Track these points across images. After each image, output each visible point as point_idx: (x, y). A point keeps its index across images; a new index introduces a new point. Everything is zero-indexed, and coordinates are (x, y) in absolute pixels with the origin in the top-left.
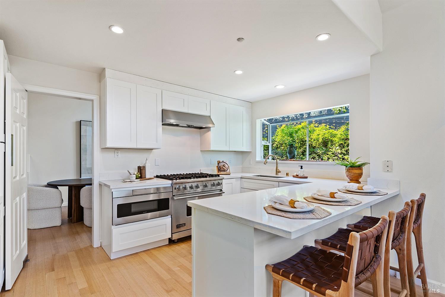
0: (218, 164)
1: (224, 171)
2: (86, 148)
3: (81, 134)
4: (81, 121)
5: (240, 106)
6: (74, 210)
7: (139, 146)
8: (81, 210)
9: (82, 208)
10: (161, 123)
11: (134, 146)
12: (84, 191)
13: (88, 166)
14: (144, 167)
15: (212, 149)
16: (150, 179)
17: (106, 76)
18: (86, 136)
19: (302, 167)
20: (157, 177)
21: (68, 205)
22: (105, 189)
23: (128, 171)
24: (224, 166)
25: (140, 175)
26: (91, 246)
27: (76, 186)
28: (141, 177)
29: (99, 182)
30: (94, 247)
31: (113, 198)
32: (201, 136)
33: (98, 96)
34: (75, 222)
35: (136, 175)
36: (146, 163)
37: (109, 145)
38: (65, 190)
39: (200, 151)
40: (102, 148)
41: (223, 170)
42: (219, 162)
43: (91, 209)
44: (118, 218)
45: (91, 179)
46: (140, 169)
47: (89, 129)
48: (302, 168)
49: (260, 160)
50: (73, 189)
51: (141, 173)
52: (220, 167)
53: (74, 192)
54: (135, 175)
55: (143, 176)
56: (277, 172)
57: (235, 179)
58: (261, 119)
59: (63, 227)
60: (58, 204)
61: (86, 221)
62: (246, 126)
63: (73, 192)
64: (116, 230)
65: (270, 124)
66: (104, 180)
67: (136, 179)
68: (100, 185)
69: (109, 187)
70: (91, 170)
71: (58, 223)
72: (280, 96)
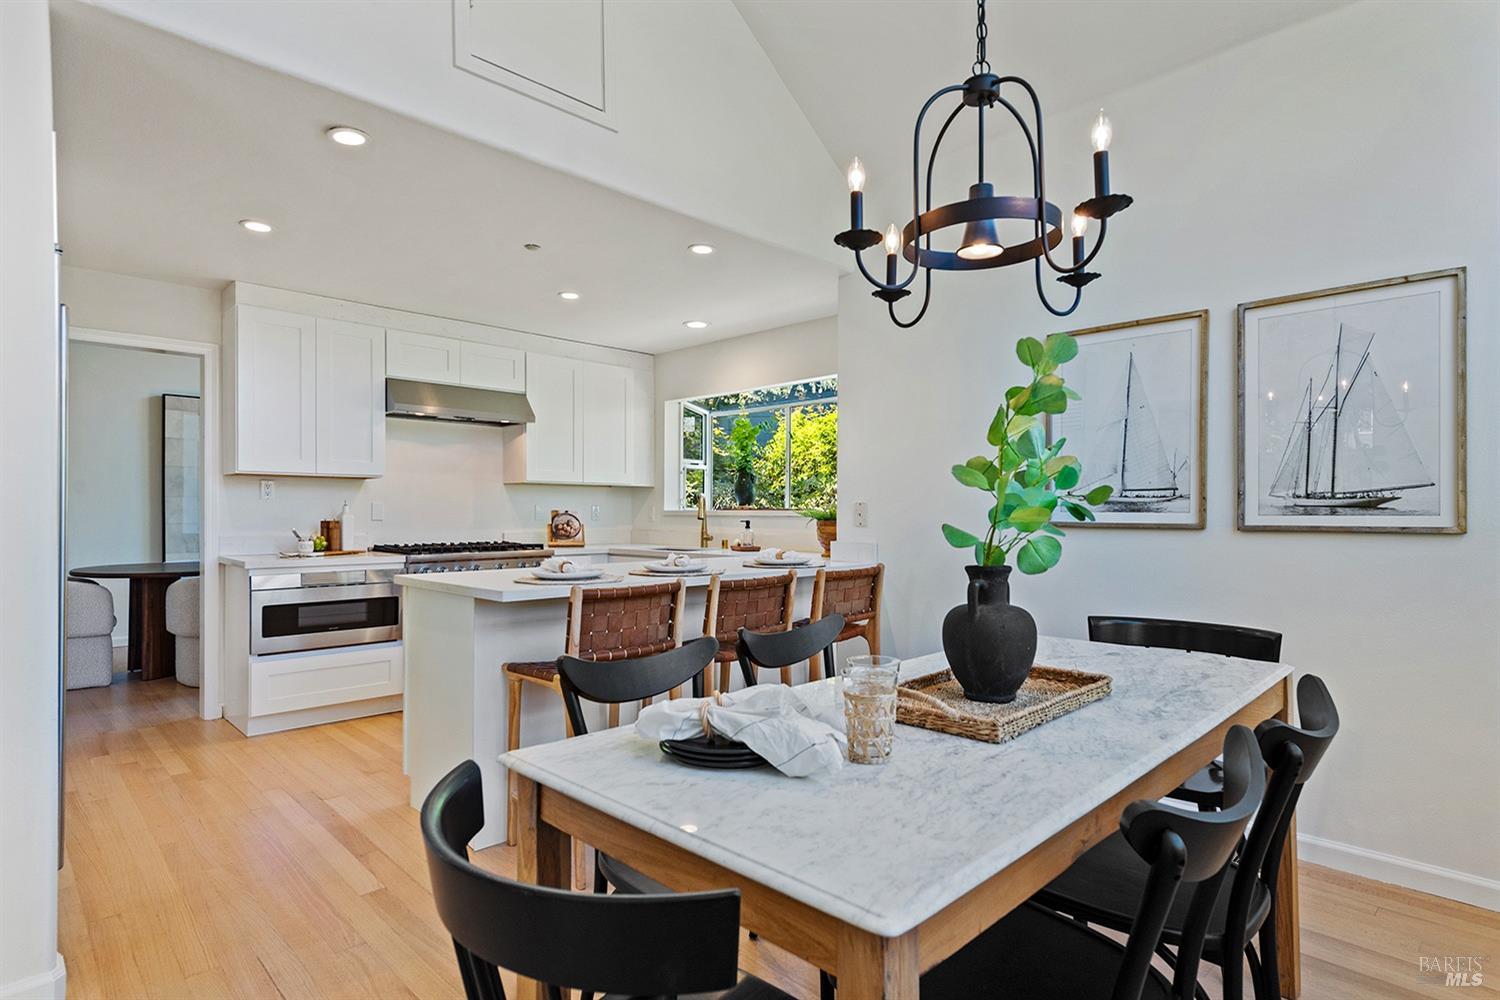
0: (553, 519)
1: (568, 537)
2: (181, 476)
3: (167, 435)
4: (164, 395)
5: (619, 365)
6: (148, 645)
7: (321, 472)
8: (168, 642)
9: (171, 639)
10: (384, 413)
11: (311, 472)
12: (175, 593)
13: (187, 530)
14: (338, 523)
15: (530, 478)
16: (355, 553)
17: (237, 300)
18: (180, 440)
19: (748, 523)
20: (377, 549)
21: (127, 644)
22: (234, 575)
23: (295, 532)
24: (568, 525)
25: (325, 543)
26: (198, 718)
27: (153, 579)
28: (328, 548)
29: (220, 558)
30: (203, 720)
31: (251, 591)
32: (505, 444)
33: (217, 346)
34: (151, 677)
35: (315, 542)
36: (342, 513)
37: (243, 467)
38: (121, 589)
39: (502, 485)
40: (227, 475)
41: (564, 535)
42: (555, 515)
43: (196, 637)
44: (264, 636)
45: (199, 563)
46: (328, 528)
47: (190, 418)
48: (748, 527)
49: (677, 509)
50: (146, 587)
51: (330, 537)
52: (557, 526)
53: (149, 595)
54: (312, 543)
55: (335, 545)
56: (703, 539)
57: (589, 557)
58: (680, 401)
59: (115, 688)
60: (102, 628)
61: (183, 672)
62: (636, 419)
63: (146, 596)
64: (259, 667)
65: (707, 412)
66: (230, 554)
67: (315, 551)
68: (222, 566)
69: (241, 565)
70: (196, 541)
71: (102, 678)
72: (722, 341)
